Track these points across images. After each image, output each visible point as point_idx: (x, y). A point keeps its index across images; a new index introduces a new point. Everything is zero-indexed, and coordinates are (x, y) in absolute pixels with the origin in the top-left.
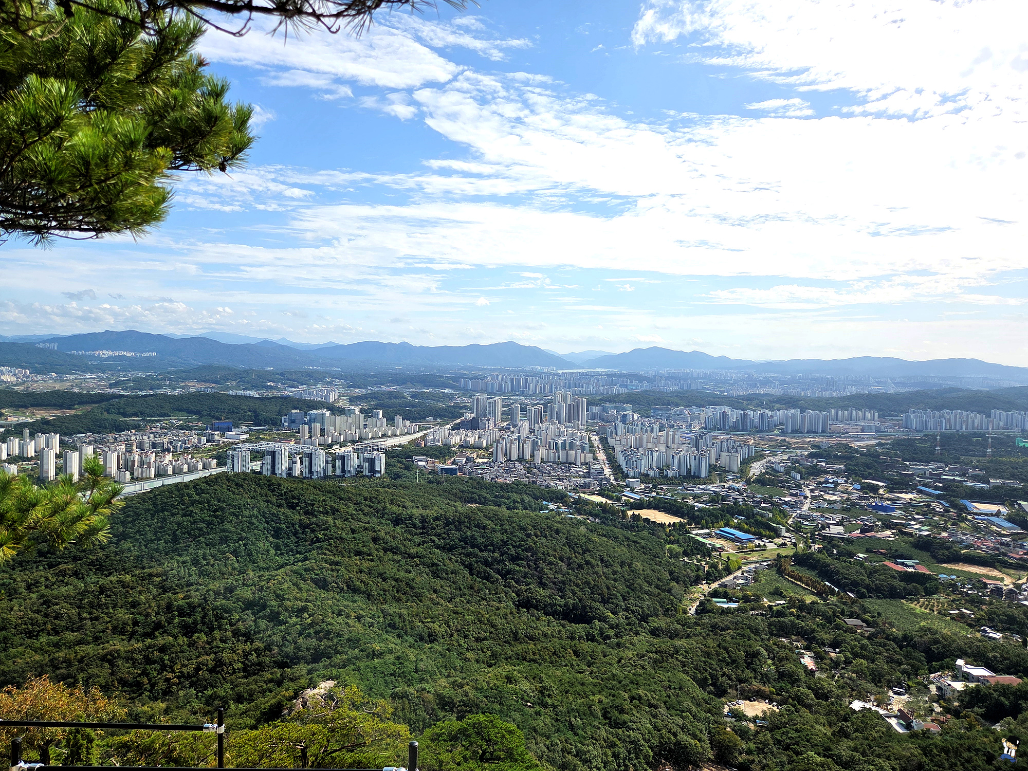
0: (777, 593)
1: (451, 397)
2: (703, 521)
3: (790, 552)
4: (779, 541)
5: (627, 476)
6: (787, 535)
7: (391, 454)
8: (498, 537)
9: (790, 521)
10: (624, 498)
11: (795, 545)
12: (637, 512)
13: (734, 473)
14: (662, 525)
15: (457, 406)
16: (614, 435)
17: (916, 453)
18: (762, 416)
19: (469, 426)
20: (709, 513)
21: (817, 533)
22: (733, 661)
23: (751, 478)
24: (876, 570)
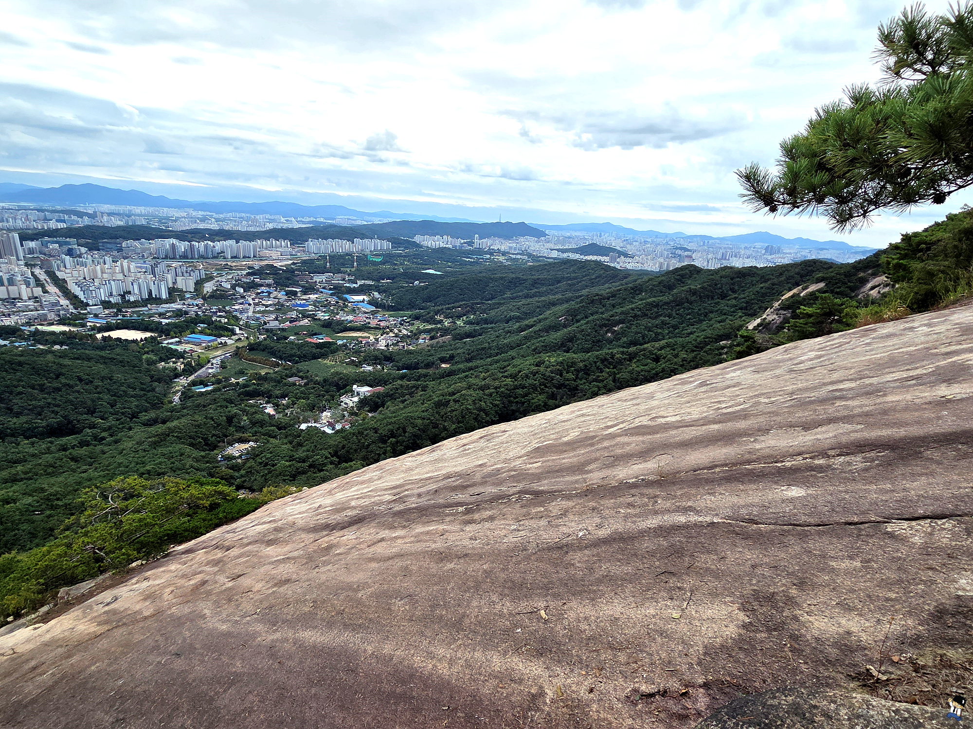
0: (241, 373)
2: (172, 333)
3: (245, 343)
4: (236, 337)
5: (87, 305)
6: (241, 332)
9: (241, 323)
10: (89, 324)
11: (247, 338)
13: (191, 292)
17: (316, 268)
20: (175, 325)
21: (261, 327)
22: (219, 425)
23: (205, 295)
24: (302, 345)
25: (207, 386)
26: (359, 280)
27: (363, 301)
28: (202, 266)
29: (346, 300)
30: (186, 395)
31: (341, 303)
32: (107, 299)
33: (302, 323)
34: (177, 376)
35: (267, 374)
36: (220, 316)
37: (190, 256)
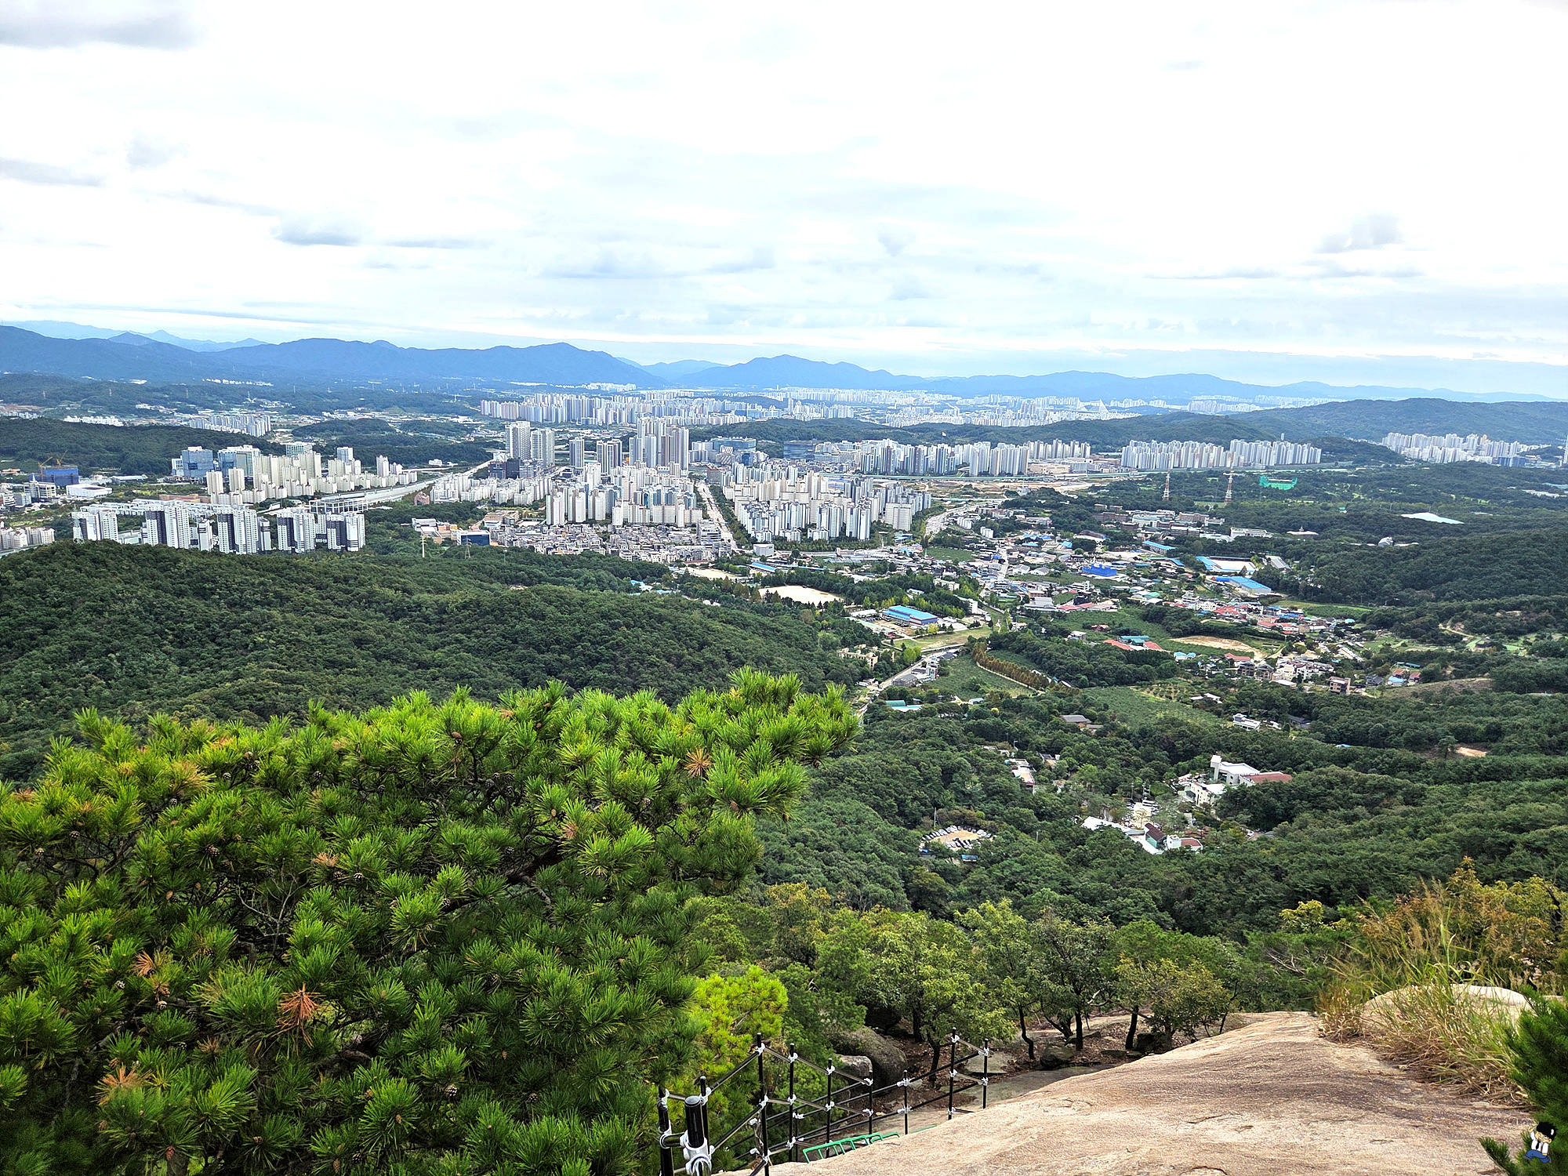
0: (974, 689)
1: (470, 429)
2: (867, 599)
3: (986, 634)
4: (970, 620)
5: (755, 541)
6: (980, 611)
7: (372, 516)
8: (566, 632)
9: (982, 595)
10: (752, 571)
11: (991, 624)
12: (772, 590)
13: (904, 532)
14: (809, 606)
15: (480, 442)
16: (732, 483)
17: (1140, 499)
18: (939, 453)
19: (504, 472)
20: (874, 588)
21: (1019, 607)
22: (927, 780)
23: (927, 538)
24: (1098, 651)
25: (911, 703)
26: (1236, 526)
27: (1242, 574)
28: (927, 488)
29: (1202, 567)
30: (875, 714)
31: (1189, 572)
32: (781, 535)
33: (1100, 606)
34: (864, 676)
35: (1021, 697)
36: (948, 578)
37: (911, 469)
